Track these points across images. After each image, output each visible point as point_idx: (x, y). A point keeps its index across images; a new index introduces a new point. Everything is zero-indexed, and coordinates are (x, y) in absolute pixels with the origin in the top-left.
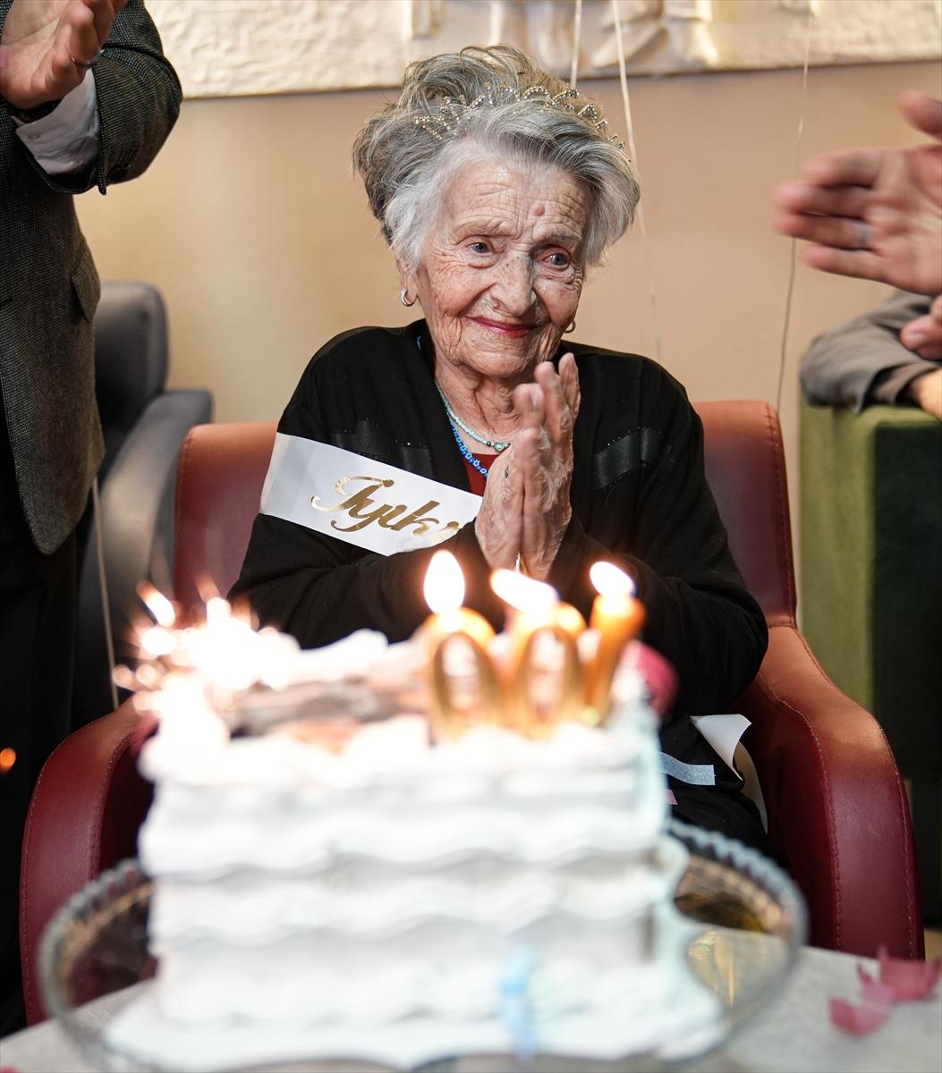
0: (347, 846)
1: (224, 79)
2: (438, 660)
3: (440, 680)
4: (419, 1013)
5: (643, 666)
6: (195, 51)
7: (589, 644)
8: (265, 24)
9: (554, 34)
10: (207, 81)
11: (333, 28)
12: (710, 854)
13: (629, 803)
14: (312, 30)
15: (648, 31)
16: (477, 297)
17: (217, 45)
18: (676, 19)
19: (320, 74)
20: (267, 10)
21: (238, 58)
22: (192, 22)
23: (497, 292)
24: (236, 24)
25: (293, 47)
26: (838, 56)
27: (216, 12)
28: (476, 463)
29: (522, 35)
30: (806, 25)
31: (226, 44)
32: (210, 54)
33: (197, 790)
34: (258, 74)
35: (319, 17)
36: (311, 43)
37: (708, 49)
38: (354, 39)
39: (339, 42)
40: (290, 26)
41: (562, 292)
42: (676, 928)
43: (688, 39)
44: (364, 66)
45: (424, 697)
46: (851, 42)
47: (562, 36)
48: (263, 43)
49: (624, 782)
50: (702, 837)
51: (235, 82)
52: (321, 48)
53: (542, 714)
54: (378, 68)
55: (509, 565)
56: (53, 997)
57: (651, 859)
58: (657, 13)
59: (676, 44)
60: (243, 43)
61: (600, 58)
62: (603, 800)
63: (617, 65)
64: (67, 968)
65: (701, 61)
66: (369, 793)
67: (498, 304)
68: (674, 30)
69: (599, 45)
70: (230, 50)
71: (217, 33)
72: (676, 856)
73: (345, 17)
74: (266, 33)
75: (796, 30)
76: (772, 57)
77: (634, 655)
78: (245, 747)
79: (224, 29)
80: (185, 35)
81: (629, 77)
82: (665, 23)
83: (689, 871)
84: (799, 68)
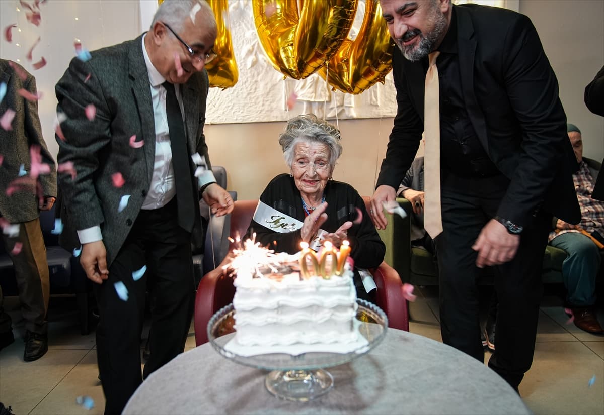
0: (281, 303)
1: (241, 119)
2: (304, 259)
3: (304, 264)
4: (298, 343)
5: (350, 260)
6: (234, 112)
7: (339, 255)
8: (250, 106)
9: (318, 109)
10: (236, 119)
11: (266, 108)
12: (364, 305)
13: (348, 294)
14: (261, 108)
15: (340, 109)
16: (303, 174)
17: (239, 111)
18: (347, 107)
19: (264, 118)
20: (251, 103)
21: (244, 114)
22: (233, 106)
23: (307, 173)
24: (244, 106)
25: (257, 112)
26: (384, 116)
27: (239, 103)
28: (308, 212)
29: (311, 110)
30: (377, 108)
31: (241, 111)
32: (237, 113)
33: (247, 290)
34: (249, 118)
35: (263, 105)
36: (261, 111)
37: (354, 114)
38: (271, 110)
39: (268, 111)
40: (256, 107)
41: (323, 172)
42: (357, 323)
43: (349, 111)
44: (274, 116)
45: (300, 268)
46: (387, 113)
47: (320, 110)
48: (250, 111)
49: (348, 288)
50: (362, 301)
51: (243, 120)
52: (264, 112)
53: (327, 272)
54: (277, 117)
55: (306, 241)
56: (210, 336)
57: (352, 307)
58: (342, 105)
59: (347, 112)
60: (245, 111)
61: (330, 115)
62: (342, 293)
63: (336, 116)
64: (213, 331)
65: (352, 116)
66: (287, 291)
67: (307, 176)
68: (346, 109)
69: (329, 113)
70: (242, 112)
71: (239, 108)
72: (356, 306)
73: (269, 105)
74: (251, 108)
75: (374, 110)
76: (369, 116)
77: (349, 259)
78: (255, 280)
79: (241, 108)
80: (232, 108)
81: (338, 120)
82: (344, 108)
83: (359, 308)
84: (380, 118)
